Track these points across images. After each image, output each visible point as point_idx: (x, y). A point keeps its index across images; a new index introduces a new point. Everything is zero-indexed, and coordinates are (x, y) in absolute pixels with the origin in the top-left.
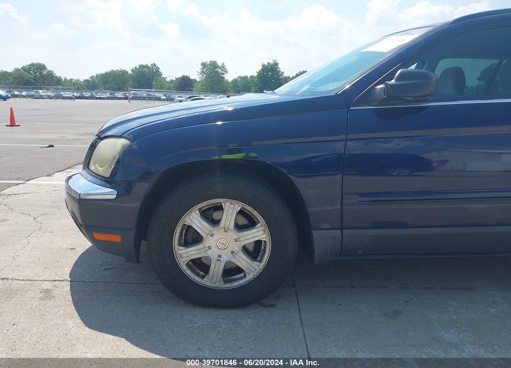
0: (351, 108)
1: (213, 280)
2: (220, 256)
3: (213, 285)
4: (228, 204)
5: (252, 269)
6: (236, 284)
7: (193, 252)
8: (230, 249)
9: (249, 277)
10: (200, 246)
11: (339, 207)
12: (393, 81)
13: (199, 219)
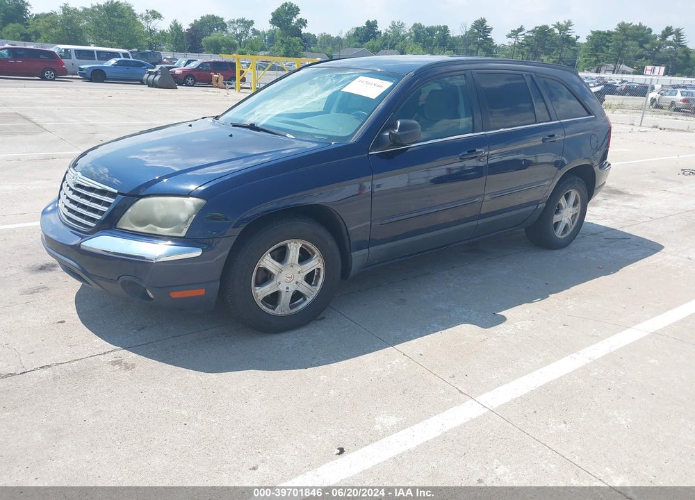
0: (370, 153)
1: (283, 308)
2: (288, 288)
3: (283, 313)
4: (293, 243)
5: (311, 292)
6: (300, 307)
7: (266, 290)
8: (295, 281)
9: (309, 300)
10: (273, 283)
11: (369, 223)
12: (397, 131)
13: (272, 260)
